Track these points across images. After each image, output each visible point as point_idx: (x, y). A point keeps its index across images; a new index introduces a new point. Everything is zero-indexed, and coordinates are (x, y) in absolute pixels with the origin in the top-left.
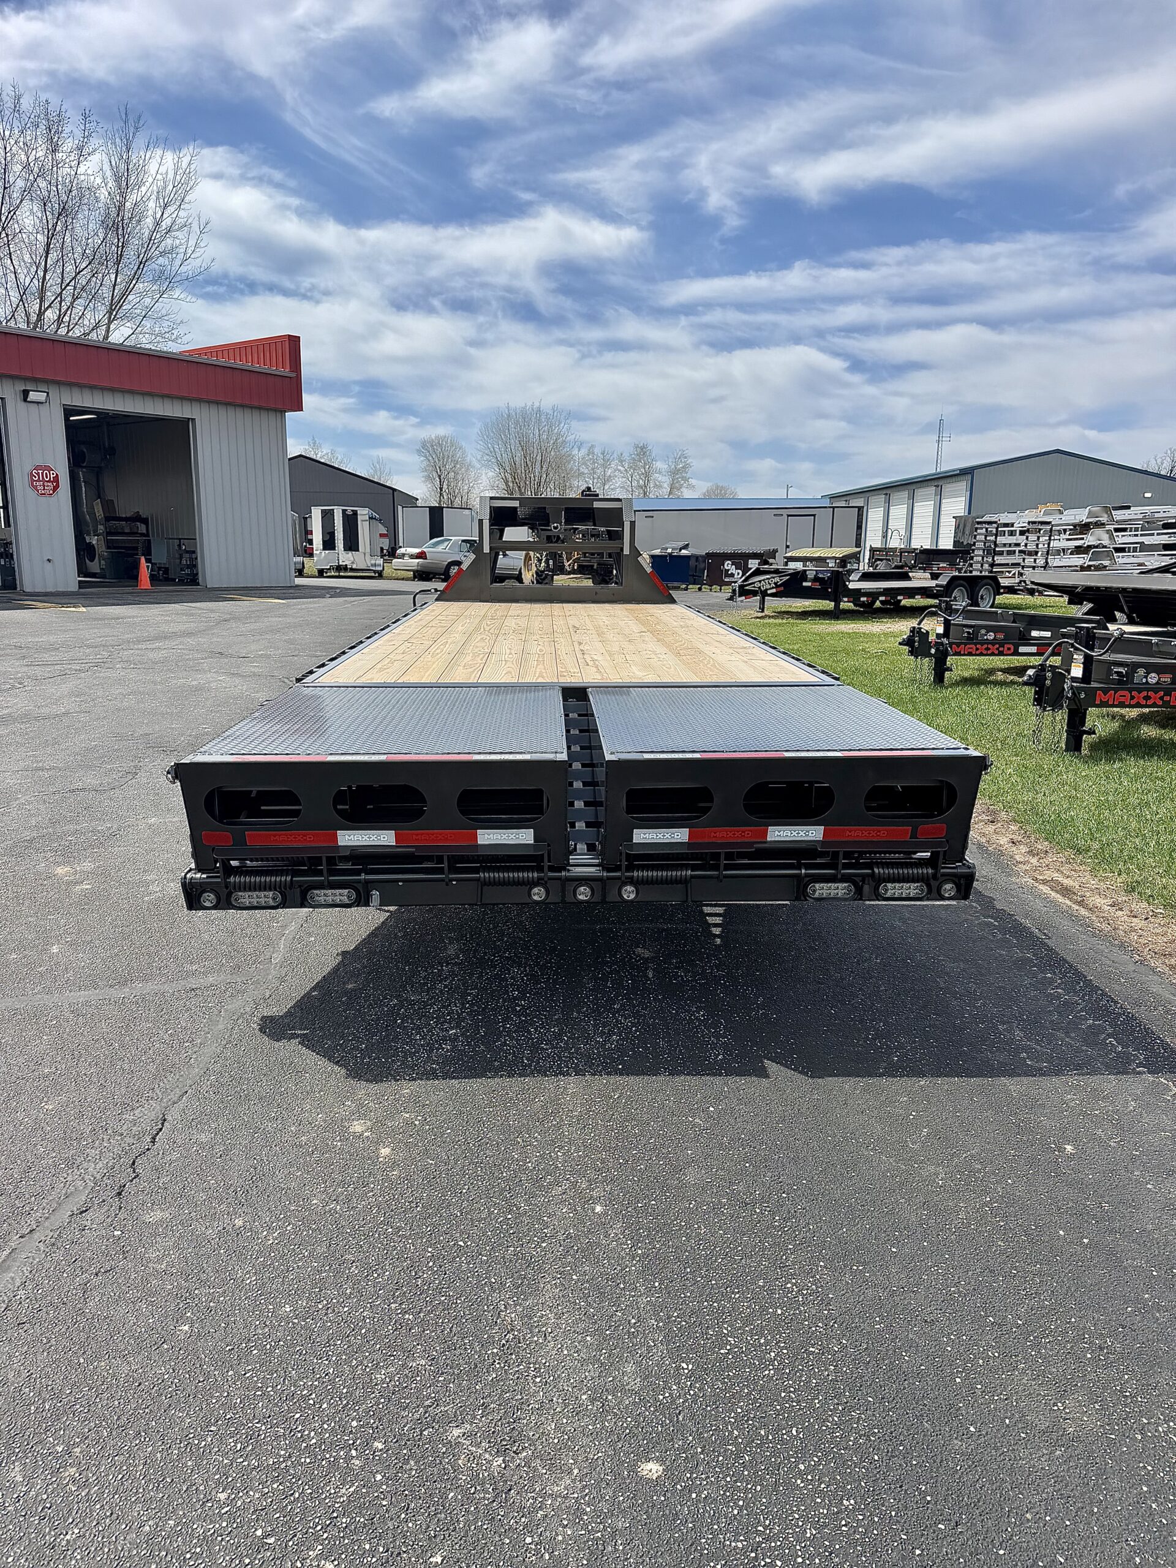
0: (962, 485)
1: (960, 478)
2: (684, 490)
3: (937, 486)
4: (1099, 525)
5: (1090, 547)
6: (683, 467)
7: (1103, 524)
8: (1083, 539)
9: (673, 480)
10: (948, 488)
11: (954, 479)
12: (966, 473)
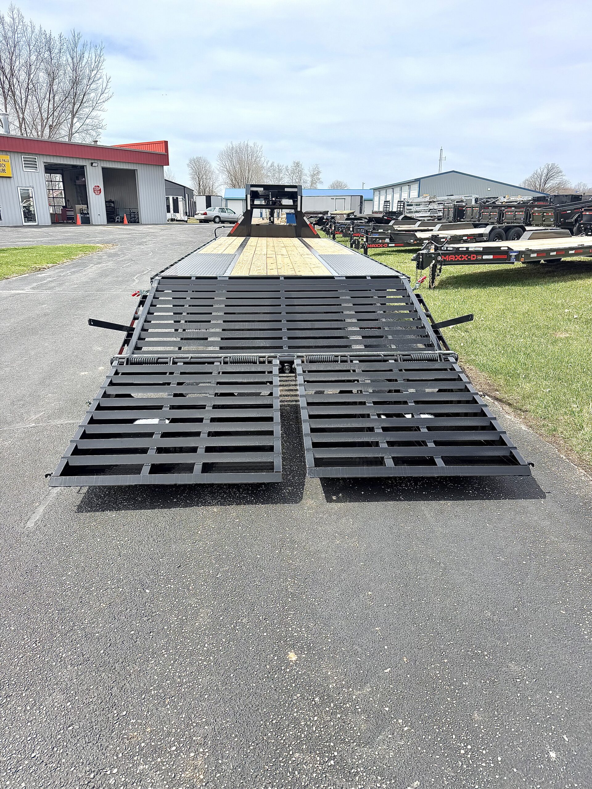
0: (417, 186)
1: (415, 182)
3: (409, 186)
10: (412, 187)
12: (418, 180)
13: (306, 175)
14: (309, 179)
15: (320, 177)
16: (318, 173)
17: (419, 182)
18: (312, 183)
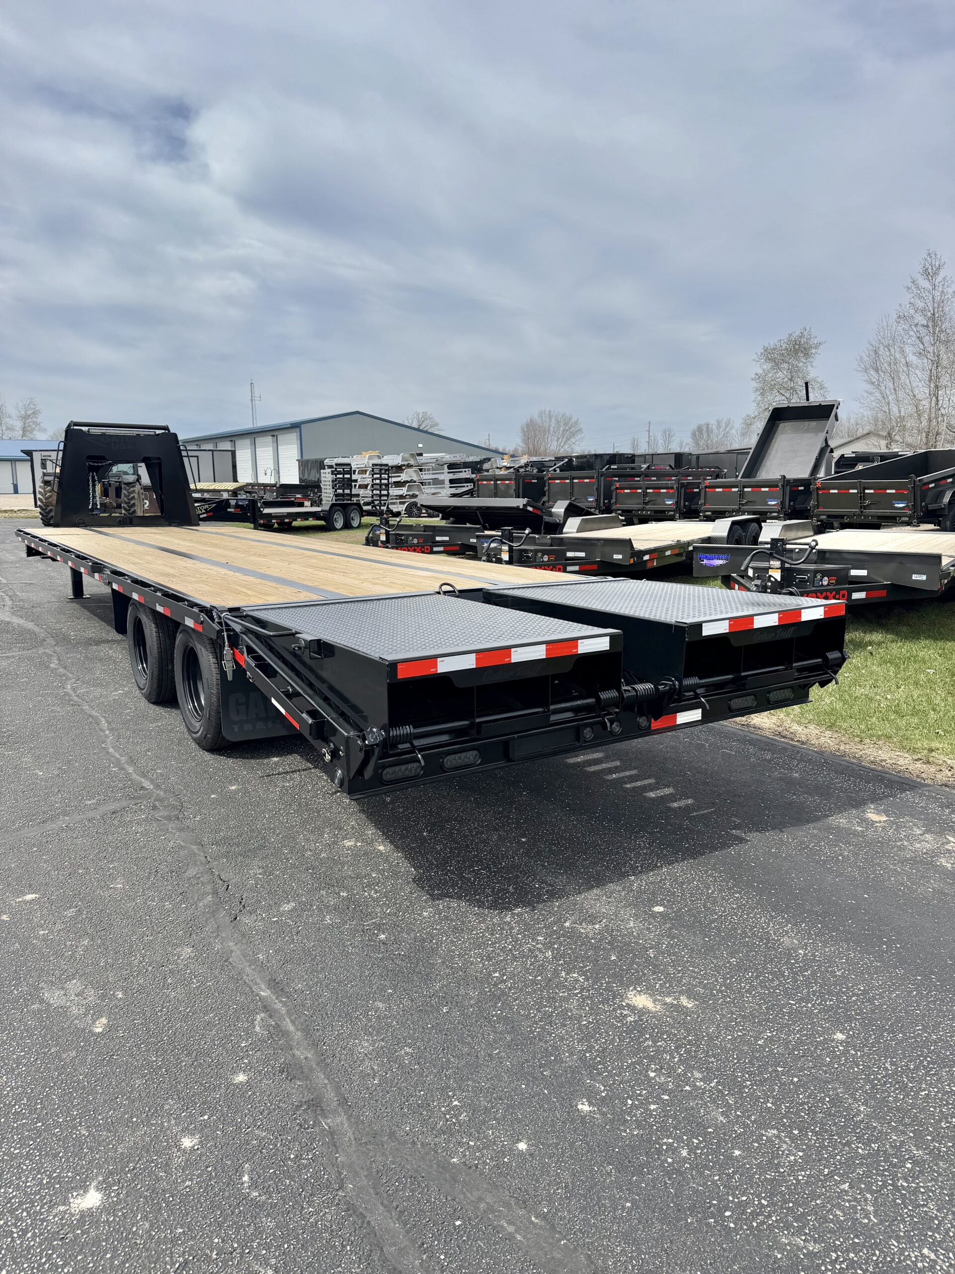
0: (293, 436)
1: (291, 430)
2: (35, 432)
3: (273, 436)
4: (409, 466)
5: (406, 482)
6: (33, 413)
7: (412, 466)
8: (400, 476)
9: (25, 424)
10: (282, 437)
11: (286, 431)
12: (295, 426)
13: (10, 417)
14: (18, 424)
15: (38, 420)
16: (35, 413)
17: (298, 430)
18: (24, 430)
